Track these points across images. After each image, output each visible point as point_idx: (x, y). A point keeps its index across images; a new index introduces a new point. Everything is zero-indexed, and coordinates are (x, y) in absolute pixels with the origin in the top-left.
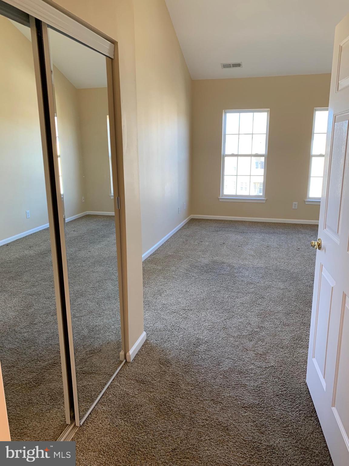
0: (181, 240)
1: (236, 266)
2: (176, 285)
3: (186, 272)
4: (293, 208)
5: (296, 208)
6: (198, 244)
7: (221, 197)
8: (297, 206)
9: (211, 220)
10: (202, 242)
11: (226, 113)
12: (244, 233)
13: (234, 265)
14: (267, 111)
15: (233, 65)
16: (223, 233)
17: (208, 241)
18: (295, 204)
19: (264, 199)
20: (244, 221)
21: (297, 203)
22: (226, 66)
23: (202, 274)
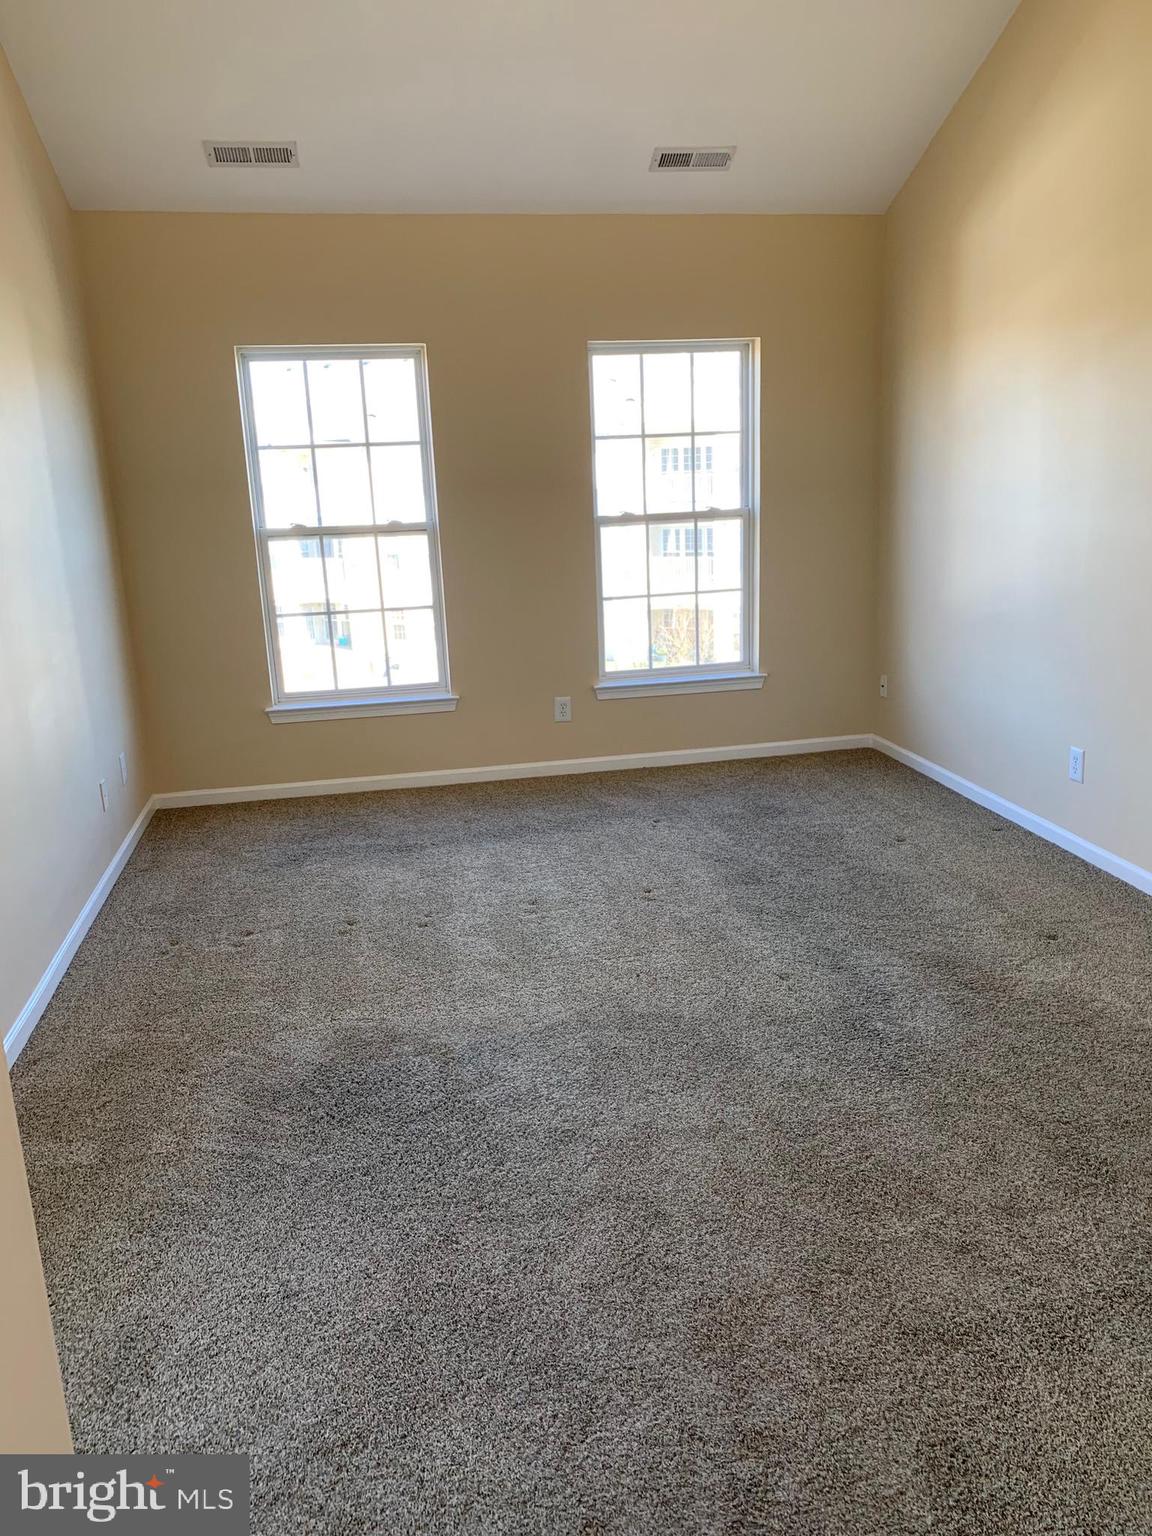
0: (147, 939)
1: (460, 1042)
2: (215, 1263)
3: (238, 1151)
4: (558, 717)
5: (568, 717)
6: (233, 950)
7: (275, 708)
8: (568, 709)
9: (247, 807)
10: (249, 934)
11: (245, 358)
12: (409, 849)
13: (444, 1039)
14: (417, 355)
15: (258, 151)
16: (327, 865)
17: (277, 922)
18: (563, 706)
19: (450, 696)
20: (387, 792)
21: (568, 698)
22: (225, 155)
23: (324, 1142)
